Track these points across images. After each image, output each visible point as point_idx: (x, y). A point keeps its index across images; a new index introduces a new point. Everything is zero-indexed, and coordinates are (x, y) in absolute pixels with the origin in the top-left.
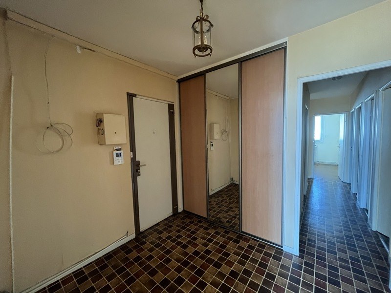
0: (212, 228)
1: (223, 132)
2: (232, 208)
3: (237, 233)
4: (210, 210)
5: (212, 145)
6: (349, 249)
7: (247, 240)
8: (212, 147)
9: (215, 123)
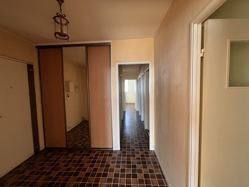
0: (71, 153)
1: (76, 87)
2: (84, 136)
3: (88, 150)
4: (69, 141)
5: (68, 96)
6: (138, 139)
7: (94, 152)
8: (68, 98)
9: (70, 81)
